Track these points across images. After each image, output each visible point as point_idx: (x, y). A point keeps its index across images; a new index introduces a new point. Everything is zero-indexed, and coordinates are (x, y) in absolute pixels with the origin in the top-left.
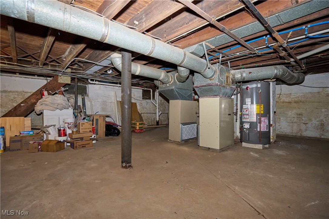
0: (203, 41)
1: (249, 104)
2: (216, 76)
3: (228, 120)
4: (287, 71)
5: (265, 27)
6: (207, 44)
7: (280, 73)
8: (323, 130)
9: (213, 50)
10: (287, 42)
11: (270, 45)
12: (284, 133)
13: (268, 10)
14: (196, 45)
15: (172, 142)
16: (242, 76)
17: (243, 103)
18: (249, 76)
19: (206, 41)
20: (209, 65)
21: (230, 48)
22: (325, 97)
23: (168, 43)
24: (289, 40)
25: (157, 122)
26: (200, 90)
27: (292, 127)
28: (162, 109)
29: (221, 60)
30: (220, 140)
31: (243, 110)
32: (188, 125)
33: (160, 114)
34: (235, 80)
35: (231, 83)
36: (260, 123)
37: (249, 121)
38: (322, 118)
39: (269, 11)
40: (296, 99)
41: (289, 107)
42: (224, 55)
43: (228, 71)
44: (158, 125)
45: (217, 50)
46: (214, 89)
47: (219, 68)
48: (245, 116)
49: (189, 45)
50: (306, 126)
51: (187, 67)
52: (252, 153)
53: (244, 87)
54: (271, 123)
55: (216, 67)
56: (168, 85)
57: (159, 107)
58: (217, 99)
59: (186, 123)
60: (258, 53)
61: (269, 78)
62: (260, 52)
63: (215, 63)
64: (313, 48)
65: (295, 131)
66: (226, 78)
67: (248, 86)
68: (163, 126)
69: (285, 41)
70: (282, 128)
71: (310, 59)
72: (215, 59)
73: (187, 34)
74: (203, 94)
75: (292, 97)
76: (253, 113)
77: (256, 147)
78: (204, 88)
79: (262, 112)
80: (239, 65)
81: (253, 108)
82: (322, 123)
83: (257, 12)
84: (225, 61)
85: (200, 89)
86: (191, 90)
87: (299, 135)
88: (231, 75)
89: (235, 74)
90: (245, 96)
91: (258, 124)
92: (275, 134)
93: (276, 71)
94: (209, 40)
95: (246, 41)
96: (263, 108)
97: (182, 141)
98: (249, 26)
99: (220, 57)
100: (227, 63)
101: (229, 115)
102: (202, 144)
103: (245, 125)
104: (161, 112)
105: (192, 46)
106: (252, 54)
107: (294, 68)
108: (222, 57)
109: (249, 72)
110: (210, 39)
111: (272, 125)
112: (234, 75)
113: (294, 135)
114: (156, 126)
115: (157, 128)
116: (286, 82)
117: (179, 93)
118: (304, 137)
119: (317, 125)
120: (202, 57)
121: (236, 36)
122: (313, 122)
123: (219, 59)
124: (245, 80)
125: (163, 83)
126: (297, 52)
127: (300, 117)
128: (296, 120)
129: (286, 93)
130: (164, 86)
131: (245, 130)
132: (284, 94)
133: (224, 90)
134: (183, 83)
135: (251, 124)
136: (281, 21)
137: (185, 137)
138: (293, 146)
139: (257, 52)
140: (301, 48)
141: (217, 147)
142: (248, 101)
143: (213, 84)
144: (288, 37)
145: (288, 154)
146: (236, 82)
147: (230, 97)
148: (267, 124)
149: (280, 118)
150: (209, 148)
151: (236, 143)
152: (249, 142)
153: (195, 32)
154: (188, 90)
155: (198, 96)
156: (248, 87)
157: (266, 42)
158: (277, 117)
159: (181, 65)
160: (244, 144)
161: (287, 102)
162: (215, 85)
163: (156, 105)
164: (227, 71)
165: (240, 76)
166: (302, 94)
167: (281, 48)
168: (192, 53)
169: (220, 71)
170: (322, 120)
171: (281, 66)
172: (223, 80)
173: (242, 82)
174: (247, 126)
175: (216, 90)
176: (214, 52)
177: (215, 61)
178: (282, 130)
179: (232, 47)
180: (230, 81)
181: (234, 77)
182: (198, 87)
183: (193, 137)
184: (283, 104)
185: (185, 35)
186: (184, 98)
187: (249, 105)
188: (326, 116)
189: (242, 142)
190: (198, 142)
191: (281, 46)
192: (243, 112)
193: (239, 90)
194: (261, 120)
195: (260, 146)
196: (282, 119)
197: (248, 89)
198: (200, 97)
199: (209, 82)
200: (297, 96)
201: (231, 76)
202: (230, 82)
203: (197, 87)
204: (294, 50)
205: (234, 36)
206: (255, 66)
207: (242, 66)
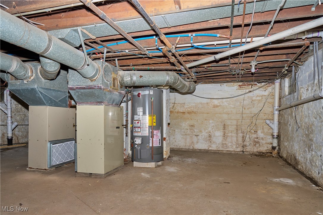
0: (77, 26)
1: (141, 114)
2: (99, 76)
3: (116, 134)
4: (178, 78)
5: (151, 27)
6: (84, 31)
7: (171, 80)
8: (211, 142)
9: (94, 40)
10: (176, 48)
11: (160, 47)
12: (179, 147)
13: (154, 7)
14: (69, 30)
15: (34, 171)
16: (131, 79)
17: (134, 113)
18: (139, 80)
19: (83, 27)
20: (89, 61)
21: (117, 42)
22: (212, 109)
23: (18, 17)
24: (178, 46)
25: (8, 139)
26: (77, 94)
27: (186, 140)
28: (18, 117)
29: (106, 56)
30: (105, 161)
31: (134, 122)
32: (61, 144)
33: (14, 126)
34: (124, 84)
35: (119, 88)
36: (152, 137)
37: (140, 135)
38: (210, 129)
39: (155, 9)
40: (189, 110)
41: (183, 118)
42: (109, 50)
43: (116, 72)
44: (12, 144)
45: (99, 42)
46: (97, 94)
47: (102, 66)
48: (136, 129)
49: (57, 27)
50: (197, 138)
51: (55, 60)
52: (143, 174)
53: (136, 93)
54: (164, 136)
55: (100, 64)
56: (25, 82)
57: (13, 114)
58: (101, 108)
59: (58, 140)
60: (149, 54)
61: (162, 85)
62: (151, 54)
63: (99, 59)
64: (200, 58)
65: (188, 144)
66: (112, 80)
67: (140, 92)
68: (20, 145)
69: (173, 46)
70: (177, 141)
71: (198, 68)
72: (99, 53)
73: (52, 11)
74: (81, 99)
75: (186, 107)
76: (145, 125)
77: (149, 165)
78: (82, 91)
79: (155, 124)
80: (129, 66)
81: (145, 120)
82: (209, 135)
83: (140, 7)
84: (110, 57)
85: (77, 92)
86: (65, 92)
87: (191, 148)
88: (120, 77)
89: (124, 76)
90: (136, 104)
91: (150, 138)
92: (169, 149)
93: (167, 78)
94: (87, 26)
95: (134, 38)
96: (155, 119)
97: (50, 167)
98: (135, 21)
99: (104, 51)
100: (115, 60)
101: (118, 128)
102: (80, 168)
103: (136, 140)
104: (16, 124)
105: (62, 30)
106: (141, 54)
107: (186, 76)
108: (107, 52)
109: (139, 76)
110: (89, 26)
111: (165, 139)
112: (122, 78)
113: (187, 148)
114: (7, 147)
115: (8, 149)
116: (178, 91)
117: (45, 96)
118: (196, 150)
119: (206, 137)
120: (78, 48)
121: (121, 30)
122: (203, 133)
123: (103, 53)
124: (135, 85)
125: (16, 78)
126: (186, 60)
127: (192, 129)
128: (189, 132)
129: (180, 102)
130: (18, 82)
131: (136, 146)
132: (179, 103)
133: (110, 96)
134: (52, 81)
135: (143, 138)
136: (167, 23)
137: (56, 161)
138: (185, 160)
139: (147, 52)
140: (191, 57)
141: (101, 171)
142: (140, 110)
143: (95, 86)
144: (177, 42)
145: (179, 170)
146: (126, 87)
147: (118, 104)
148: (160, 138)
149: (175, 130)
150: (91, 174)
151: (126, 163)
152: (141, 160)
153: (66, 12)
154: (61, 91)
155: (74, 101)
156: (139, 94)
157: (156, 44)
158: (172, 128)
159: (45, 55)
160: (136, 164)
161: (181, 112)
162: (97, 88)
163: (5, 111)
164: (114, 71)
165: (130, 79)
166: (194, 104)
167: (170, 54)
168: (62, 39)
169: (104, 70)
170: (210, 131)
171: (172, 72)
172: (109, 83)
173: (132, 86)
174: (138, 141)
175: (100, 95)
176: (95, 44)
177: (98, 56)
178: (176, 144)
179: (119, 42)
180: (118, 84)
181: (123, 80)
182: (74, 90)
183: (69, 160)
184: (177, 115)
185: (49, 12)
186: (53, 104)
187: (141, 116)
188: (213, 128)
189: (133, 162)
190: (76, 167)
191: (170, 51)
192: (134, 125)
193: (129, 96)
194: (153, 133)
195: (152, 165)
196: (177, 132)
197: (140, 96)
198: (78, 104)
199: (90, 83)
200: (190, 106)
201: (119, 79)
202: (117, 86)
203: (72, 89)
204: (183, 57)
205: (119, 28)
206: (147, 69)
207: (133, 67)
